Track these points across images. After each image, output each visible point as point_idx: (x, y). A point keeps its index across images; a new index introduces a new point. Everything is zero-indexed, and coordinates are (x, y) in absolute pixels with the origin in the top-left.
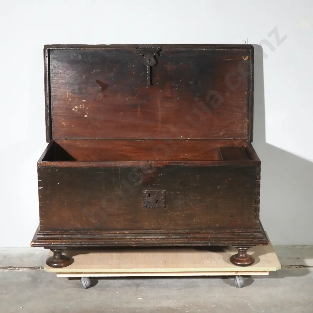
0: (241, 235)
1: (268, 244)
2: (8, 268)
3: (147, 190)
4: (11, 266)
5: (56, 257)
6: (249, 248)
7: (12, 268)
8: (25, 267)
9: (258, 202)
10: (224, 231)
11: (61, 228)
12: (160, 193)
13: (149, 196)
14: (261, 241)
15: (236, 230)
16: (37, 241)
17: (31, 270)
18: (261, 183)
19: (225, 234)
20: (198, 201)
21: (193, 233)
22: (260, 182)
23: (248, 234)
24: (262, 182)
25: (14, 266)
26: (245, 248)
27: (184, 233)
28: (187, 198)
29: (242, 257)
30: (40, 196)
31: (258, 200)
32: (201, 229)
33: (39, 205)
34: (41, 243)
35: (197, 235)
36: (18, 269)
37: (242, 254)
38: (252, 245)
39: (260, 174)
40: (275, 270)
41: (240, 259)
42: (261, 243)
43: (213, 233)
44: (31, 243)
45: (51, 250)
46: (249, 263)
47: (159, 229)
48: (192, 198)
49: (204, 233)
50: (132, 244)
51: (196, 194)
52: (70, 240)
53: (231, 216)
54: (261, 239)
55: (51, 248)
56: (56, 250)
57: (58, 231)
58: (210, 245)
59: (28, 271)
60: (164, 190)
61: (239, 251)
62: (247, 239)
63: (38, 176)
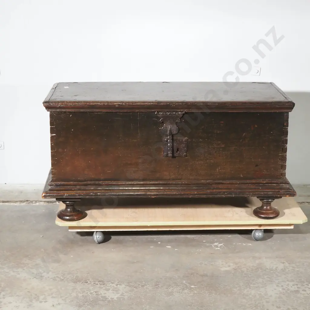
0: (266, 185)
1: (295, 194)
2: (25, 201)
4: (28, 200)
5: (69, 210)
6: (274, 199)
7: (29, 202)
8: (42, 201)
9: (285, 150)
10: (248, 181)
11: (74, 179)
12: (182, 141)
14: (288, 192)
15: (261, 181)
16: (49, 192)
17: (48, 203)
18: (288, 131)
19: (250, 185)
20: (221, 149)
21: (216, 184)
22: (288, 129)
23: (274, 185)
24: (290, 129)
25: (31, 200)
26: (270, 200)
27: (206, 184)
28: (210, 147)
29: (267, 210)
30: (52, 143)
31: (285, 148)
32: (224, 179)
33: (51, 153)
34: (53, 195)
35: (220, 186)
36: (35, 203)
37: (267, 206)
38: (279, 196)
39: (287, 121)
40: (302, 223)
41: (264, 212)
42: (287, 194)
43: (237, 184)
44: (42, 194)
45: (63, 202)
46: (274, 216)
47: (180, 179)
48: (216, 146)
49: (227, 184)
50: (151, 195)
51: (219, 142)
52: (85, 192)
53: (257, 166)
54: (288, 189)
55: (63, 200)
56: (68, 202)
57: (71, 181)
58: (234, 196)
59: (45, 204)
60: (186, 137)
61: (263, 203)
62: (273, 190)
63: (50, 122)
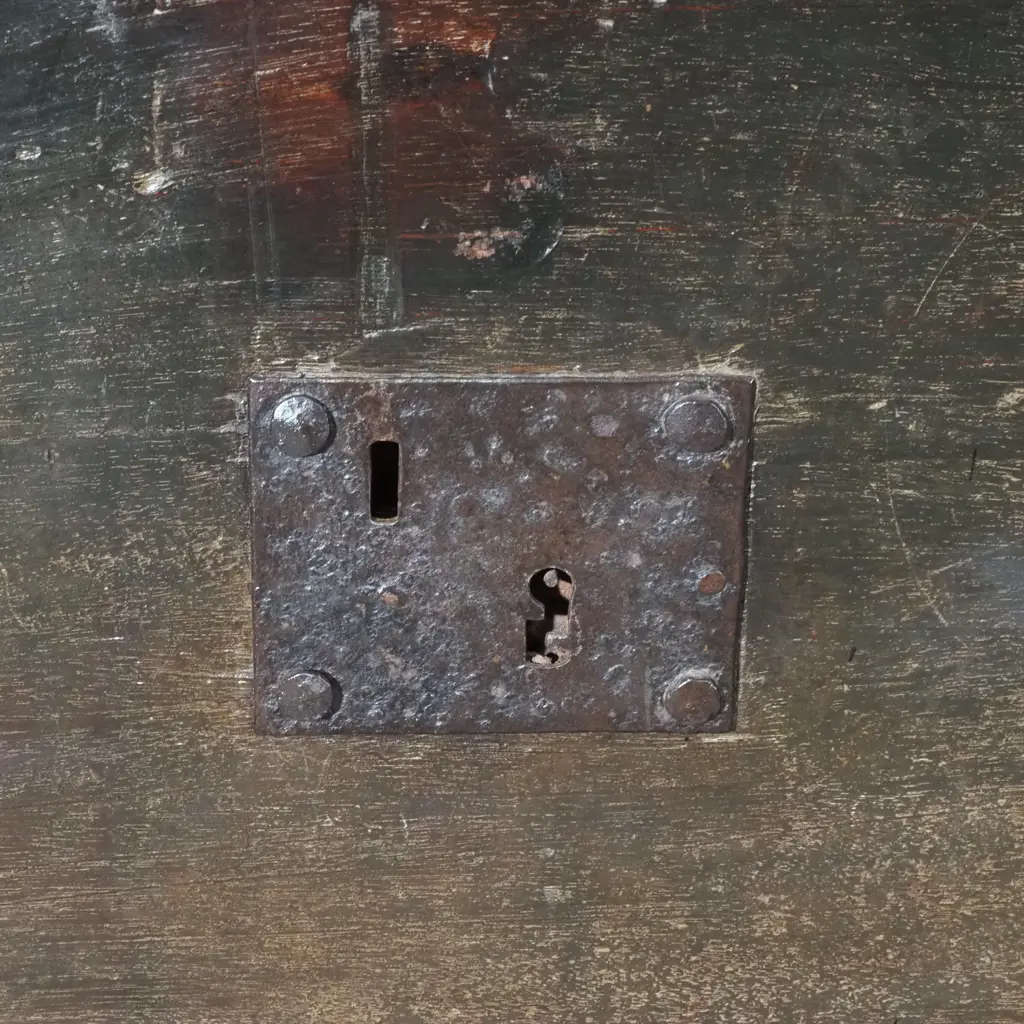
3: (326, 372)
13: (384, 500)
